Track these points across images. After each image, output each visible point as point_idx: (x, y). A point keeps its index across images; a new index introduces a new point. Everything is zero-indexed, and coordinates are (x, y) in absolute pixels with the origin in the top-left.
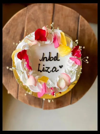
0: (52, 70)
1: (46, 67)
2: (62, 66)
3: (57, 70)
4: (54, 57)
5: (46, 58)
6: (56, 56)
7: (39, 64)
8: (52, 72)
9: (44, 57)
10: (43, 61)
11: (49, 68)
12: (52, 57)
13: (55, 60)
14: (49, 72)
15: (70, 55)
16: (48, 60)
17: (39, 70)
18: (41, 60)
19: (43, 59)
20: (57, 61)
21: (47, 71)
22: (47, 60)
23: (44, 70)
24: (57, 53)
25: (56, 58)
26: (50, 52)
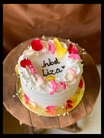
0: (56, 72)
1: (50, 71)
2: (64, 66)
3: (61, 71)
4: (54, 62)
5: (47, 64)
6: (56, 60)
7: (43, 70)
8: (56, 73)
9: (45, 63)
10: (45, 67)
11: (52, 71)
12: (52, 62)
13: (56, 64)
14: (54, 74)
15: (68, 54)
16: (50, 65)
17: (44, 75)
18: (43, 66)
19: (45, 65)
20: (57, 64)
21: (52, 74)
22: (48, 66)
23: (49, 74)
24: (56, 58)
25: (56, 62)
26: (49, 59)
